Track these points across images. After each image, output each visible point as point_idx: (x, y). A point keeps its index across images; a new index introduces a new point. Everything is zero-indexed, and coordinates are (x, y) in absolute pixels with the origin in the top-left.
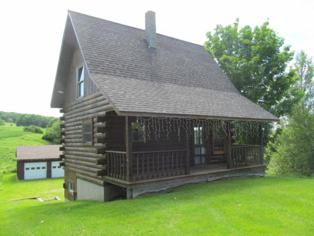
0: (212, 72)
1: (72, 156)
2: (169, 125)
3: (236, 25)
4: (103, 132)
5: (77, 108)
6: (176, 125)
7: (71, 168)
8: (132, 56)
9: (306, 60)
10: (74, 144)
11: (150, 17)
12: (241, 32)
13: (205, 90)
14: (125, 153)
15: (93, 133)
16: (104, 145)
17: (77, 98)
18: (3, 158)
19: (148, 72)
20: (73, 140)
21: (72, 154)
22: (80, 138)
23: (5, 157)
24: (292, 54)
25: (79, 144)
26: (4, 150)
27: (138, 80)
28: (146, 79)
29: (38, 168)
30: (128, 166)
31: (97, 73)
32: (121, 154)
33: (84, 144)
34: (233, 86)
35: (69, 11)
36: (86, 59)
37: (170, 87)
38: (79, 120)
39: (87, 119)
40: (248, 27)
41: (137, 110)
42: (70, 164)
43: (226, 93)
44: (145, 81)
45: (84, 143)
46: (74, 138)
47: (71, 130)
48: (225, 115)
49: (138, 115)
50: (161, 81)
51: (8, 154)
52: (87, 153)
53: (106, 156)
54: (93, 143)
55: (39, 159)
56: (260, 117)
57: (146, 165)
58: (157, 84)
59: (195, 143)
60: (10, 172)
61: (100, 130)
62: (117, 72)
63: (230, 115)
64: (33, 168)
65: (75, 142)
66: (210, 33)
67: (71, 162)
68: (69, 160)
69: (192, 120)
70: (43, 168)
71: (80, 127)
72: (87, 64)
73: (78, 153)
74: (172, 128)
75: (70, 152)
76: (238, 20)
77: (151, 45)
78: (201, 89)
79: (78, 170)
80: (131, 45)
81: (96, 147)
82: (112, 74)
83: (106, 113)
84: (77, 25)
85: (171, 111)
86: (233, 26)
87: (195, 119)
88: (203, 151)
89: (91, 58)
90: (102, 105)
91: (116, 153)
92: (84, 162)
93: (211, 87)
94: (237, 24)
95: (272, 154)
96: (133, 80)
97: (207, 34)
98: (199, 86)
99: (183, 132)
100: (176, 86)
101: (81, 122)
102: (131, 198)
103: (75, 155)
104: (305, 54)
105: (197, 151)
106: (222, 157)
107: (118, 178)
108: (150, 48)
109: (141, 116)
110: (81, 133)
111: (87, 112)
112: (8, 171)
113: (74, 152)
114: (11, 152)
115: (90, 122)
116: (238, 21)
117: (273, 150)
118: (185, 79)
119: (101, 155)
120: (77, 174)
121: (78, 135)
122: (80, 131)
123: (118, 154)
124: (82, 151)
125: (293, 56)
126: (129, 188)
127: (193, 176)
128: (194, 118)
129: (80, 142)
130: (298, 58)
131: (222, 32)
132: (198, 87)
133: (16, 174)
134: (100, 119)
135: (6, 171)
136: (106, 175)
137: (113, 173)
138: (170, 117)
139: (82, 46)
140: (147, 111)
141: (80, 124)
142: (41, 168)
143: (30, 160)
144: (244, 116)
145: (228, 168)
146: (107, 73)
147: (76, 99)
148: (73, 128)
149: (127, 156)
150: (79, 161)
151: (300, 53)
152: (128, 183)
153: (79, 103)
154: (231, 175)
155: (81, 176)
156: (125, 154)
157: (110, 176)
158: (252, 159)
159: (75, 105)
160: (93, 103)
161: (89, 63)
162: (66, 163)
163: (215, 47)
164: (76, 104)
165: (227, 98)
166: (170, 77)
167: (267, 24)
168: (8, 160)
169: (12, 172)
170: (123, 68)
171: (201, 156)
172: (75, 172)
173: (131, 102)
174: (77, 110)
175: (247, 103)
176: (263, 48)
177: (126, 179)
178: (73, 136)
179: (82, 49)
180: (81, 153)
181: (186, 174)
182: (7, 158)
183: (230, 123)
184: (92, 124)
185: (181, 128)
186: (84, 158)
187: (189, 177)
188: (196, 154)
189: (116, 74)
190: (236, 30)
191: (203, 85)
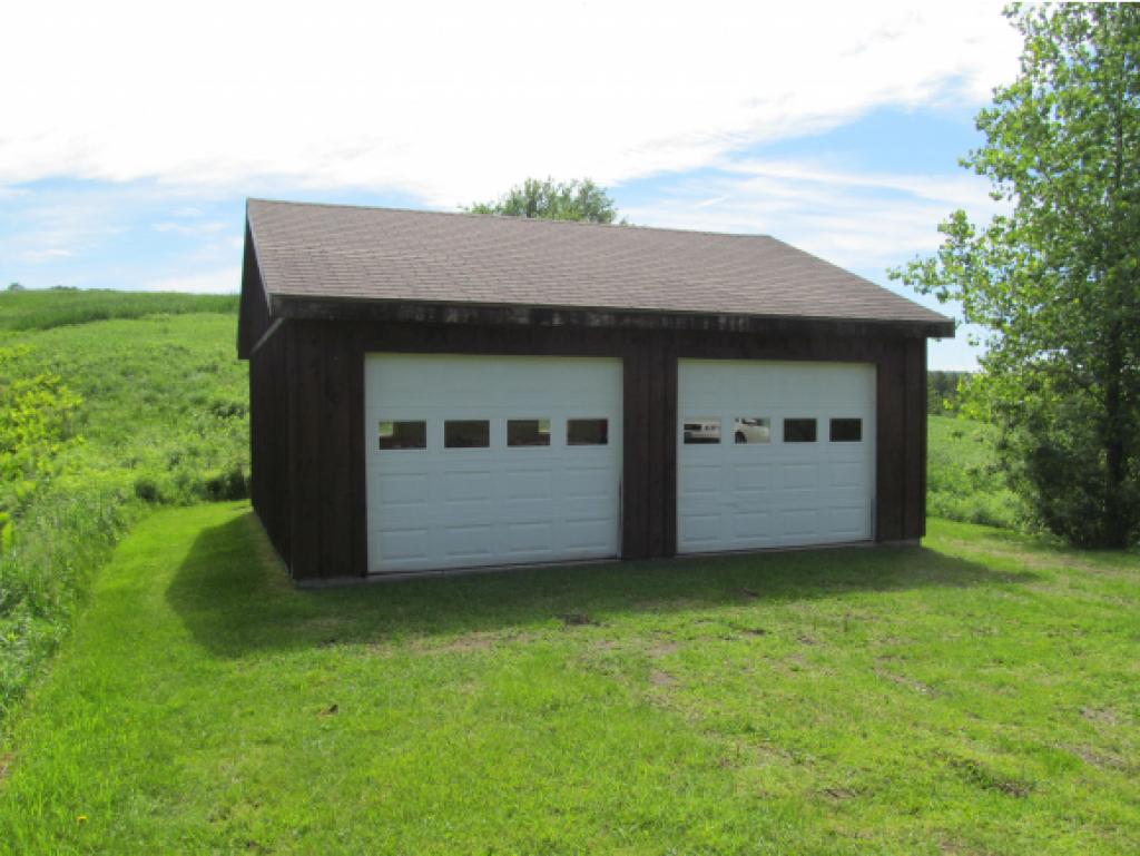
18: (147, 400)
23: (162, 391)
26: (155, 354)
51: (185, 375)
55: (541, 313)
60: (196, 489)
64: (466, 434)
70: (587, 432)
112: (182, 482)
114: (200, 370)
133: (244, 507)
135: (163, 478)
142: (558, 434)
143: (441, 307)
168: (183, 410)
169: (217, 491)
182: (180, 397)
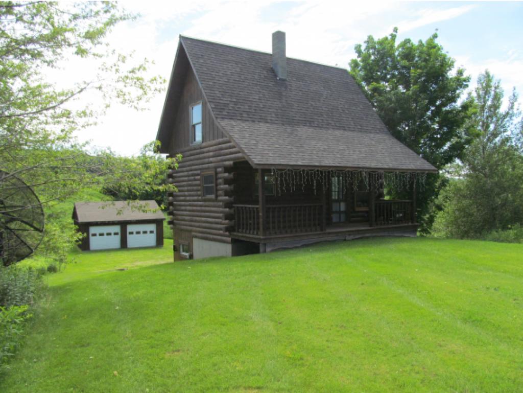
0: (356, 108)
1: (185, 213)
2: (304, 177)
3: (393, 37)
4: (229, 184)
5: (191, 155)
6: (312, 177)
7: (185, 227)
8: (258, 93)
9: (492, 84)
10: (188, 198)
11: (279, 38)
12: (399, 47)
13: (347, 133)
14: (257, 206)
15: (217, 185)
16: (232, 199)
17: (192, 143)
19: (278, 114)
20: (186, 193)
21: (186, 210)
22: (198, 190)
24: (468, 79)
25: (196, 198)
27: (268, 125)
28: (276, 122)
29: (109, 234)
30: (261, 220)
31: (223, 118)
32: (253, 208)
33: (203, 198)
34: (383, 126)
35: (181, 37)
36: (210, 102)
37: (304, 131)
38: (196, 170)
39: (208, 168)
40: (408, 41)
41: (271, 162)
42: (183, 222)
43: (372, 135)
44: (275, 126)
45: (204, 196)
46: (188, 191)
47: (183, 181)
48: (367, 165)
49: (273, 168)
50: (293, 123)
52: (207, 209)
53: (234, 211)
54: (217, 196)
55: (109, 221)
56: (412, 167)
57: (274, 222)
58: (289, 129)
59: (333, 198)
61: (226, 181)
62: (244, 115)
63: (373, 165)
64: (102, 235)
65: (190, 196)
66: (360, 46)
67: (184, 220)
68: (180, 217)
69: (329, 172)
70: (116, 234)
71: (199, 177)
72: (212, 108)
73: (195, 208)
74: (308, 180)
75: (183, 208)
76: (396, 30)
77: (281, 76)
78: (342, 132)
79: (194, 229)
80: (256, 78)
81: (221, 201)
82: (239, 118)
83: (234, 163)
84: (194, 56)
85: (306, 162)
86: (389, 38)
87: (332, 171)
88: (343, 207)
89: (214, 99)
90: (227, 154)
91: (246, 207)
92: (203, 219)
93: (354, 128)
94: (395, 36)
95: (436, 214)
96: (261, 124)
97: (356, 48)
98: (339, 128)
99: (319, 185)
100: (311, 130)
101: (199, 172)
102: (265, 251)
103: (190, 211)
104: (491, 75)
105: (335, 207)
106: (366, 215)
107: (249, 233)
108: (279, 79)
109: (277, 168)
110: (199, 185)
111: (206, 160)
113: (188, 208)
115: (212, 172)
116: (396, 32)
117: (439, 208)
118: (322, 120)
119: (227, 210)
120: (193, 233)
121: (195, 188)
122: (198, 182)
123: (249, 208)
124: (201, 206)
125: (469, 81)
126: (263, 242)
127: (329, 233)
128: (330, 169)
129: (199, 196)
130: (480, 80)
131: (374, 48)
132: (337, 129)
134: (227, 169)
136: (234, 231)
137: (243, 228)
138: (306, 169)
139: (203, 85)
140: (282, 163)
141: (198, 175)
142: (113, 234)
143: (97, 222)
144: (391, 166)
145: (371, 226)
146: (233, 118)
147: (191, 145)
148: (186, 178)
149: (261, 210)
150: (195, 218)
151: (484, 73)
152: (262, 237)
153: (195, 149)
154: (374, 235)
155: (200, 235)
156: (257, 208)
157: (238, 232)
158: (401, 217)
159: (188, 151)
160: (216, 151)
161: (214, 107)
162: (175, 221)
163: (364, 68)
164: (191, 150)
165: (373, 143)
166: (305, 118)
167: (435, 36)
170: (250, 111)
171: (340, 212)
172: (191, 231)
173: (265, 152)
174: (192, 157)
175: (399, 149)
176: (426, 73)
177: (259, 233)
178: (186, 188)
179: (204, 89)
180: (199, 208)
181: (322, 230)
183: (372, 174)
184: (214, 175)
185: (317, 181)
186: (203, 214)
187: (325, 233)
188: (334, 210)
189: (243, 118)
190: (392, 46)
191: (344, 127)
